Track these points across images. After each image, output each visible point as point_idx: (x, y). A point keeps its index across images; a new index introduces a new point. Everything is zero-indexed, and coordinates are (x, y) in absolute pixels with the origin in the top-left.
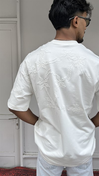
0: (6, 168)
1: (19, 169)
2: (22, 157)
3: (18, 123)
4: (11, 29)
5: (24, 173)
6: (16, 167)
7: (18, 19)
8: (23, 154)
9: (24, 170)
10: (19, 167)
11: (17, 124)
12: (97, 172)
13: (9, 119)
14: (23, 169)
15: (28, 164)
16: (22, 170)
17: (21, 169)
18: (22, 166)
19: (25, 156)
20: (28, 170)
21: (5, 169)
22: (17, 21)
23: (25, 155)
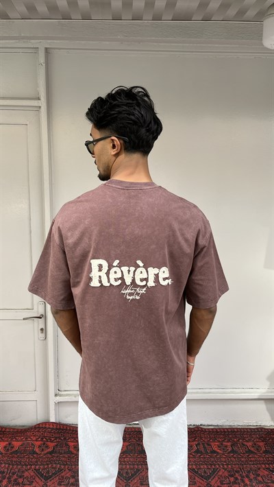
0: (16, 428)
1: (47, 426)
2: (53, 400)
3: (44, 328)
4: (28, 123)
5: (57, 435)
6: (39, 424)
7: (43, 103)
8: (56, 395)
9: (57, 429)
10: (45, 423)
11: (42, 329)
12: (215, 430)
13: (24, 319)
14: (55, 427)
15: (66, 417)
16: (53, 429)
17: (51, 426)
18: (52, 420)
19: (59, 399)
20: (66, 429)
21: (14, 429)
22: (40, 107)
23: (60, 395)
